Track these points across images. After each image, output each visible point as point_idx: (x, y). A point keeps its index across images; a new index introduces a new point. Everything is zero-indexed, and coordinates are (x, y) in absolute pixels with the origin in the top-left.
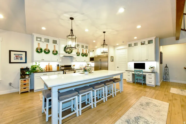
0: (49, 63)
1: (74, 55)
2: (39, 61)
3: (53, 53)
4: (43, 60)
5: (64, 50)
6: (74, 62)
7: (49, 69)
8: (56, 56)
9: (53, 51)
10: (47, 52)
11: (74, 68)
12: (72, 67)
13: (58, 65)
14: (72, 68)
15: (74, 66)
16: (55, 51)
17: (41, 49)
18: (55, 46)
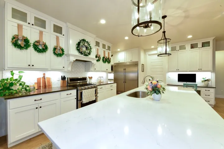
0: (44, 74)
1: (93, 59)
2: (21, 69)
3: (55, 53)
4: (31, 67)
5: (77, 47)
6: (92, 71)
7: (45, 87)
8: (60, 59)
9: (55, 49)
10: (40, 48)
11: (90, 83)
12: (88, 81)
13: (63, 78)
14: (88, 83)
15: (91, 78)
16: (58, 48)
17: (26, 41)
18: (57, 38)
